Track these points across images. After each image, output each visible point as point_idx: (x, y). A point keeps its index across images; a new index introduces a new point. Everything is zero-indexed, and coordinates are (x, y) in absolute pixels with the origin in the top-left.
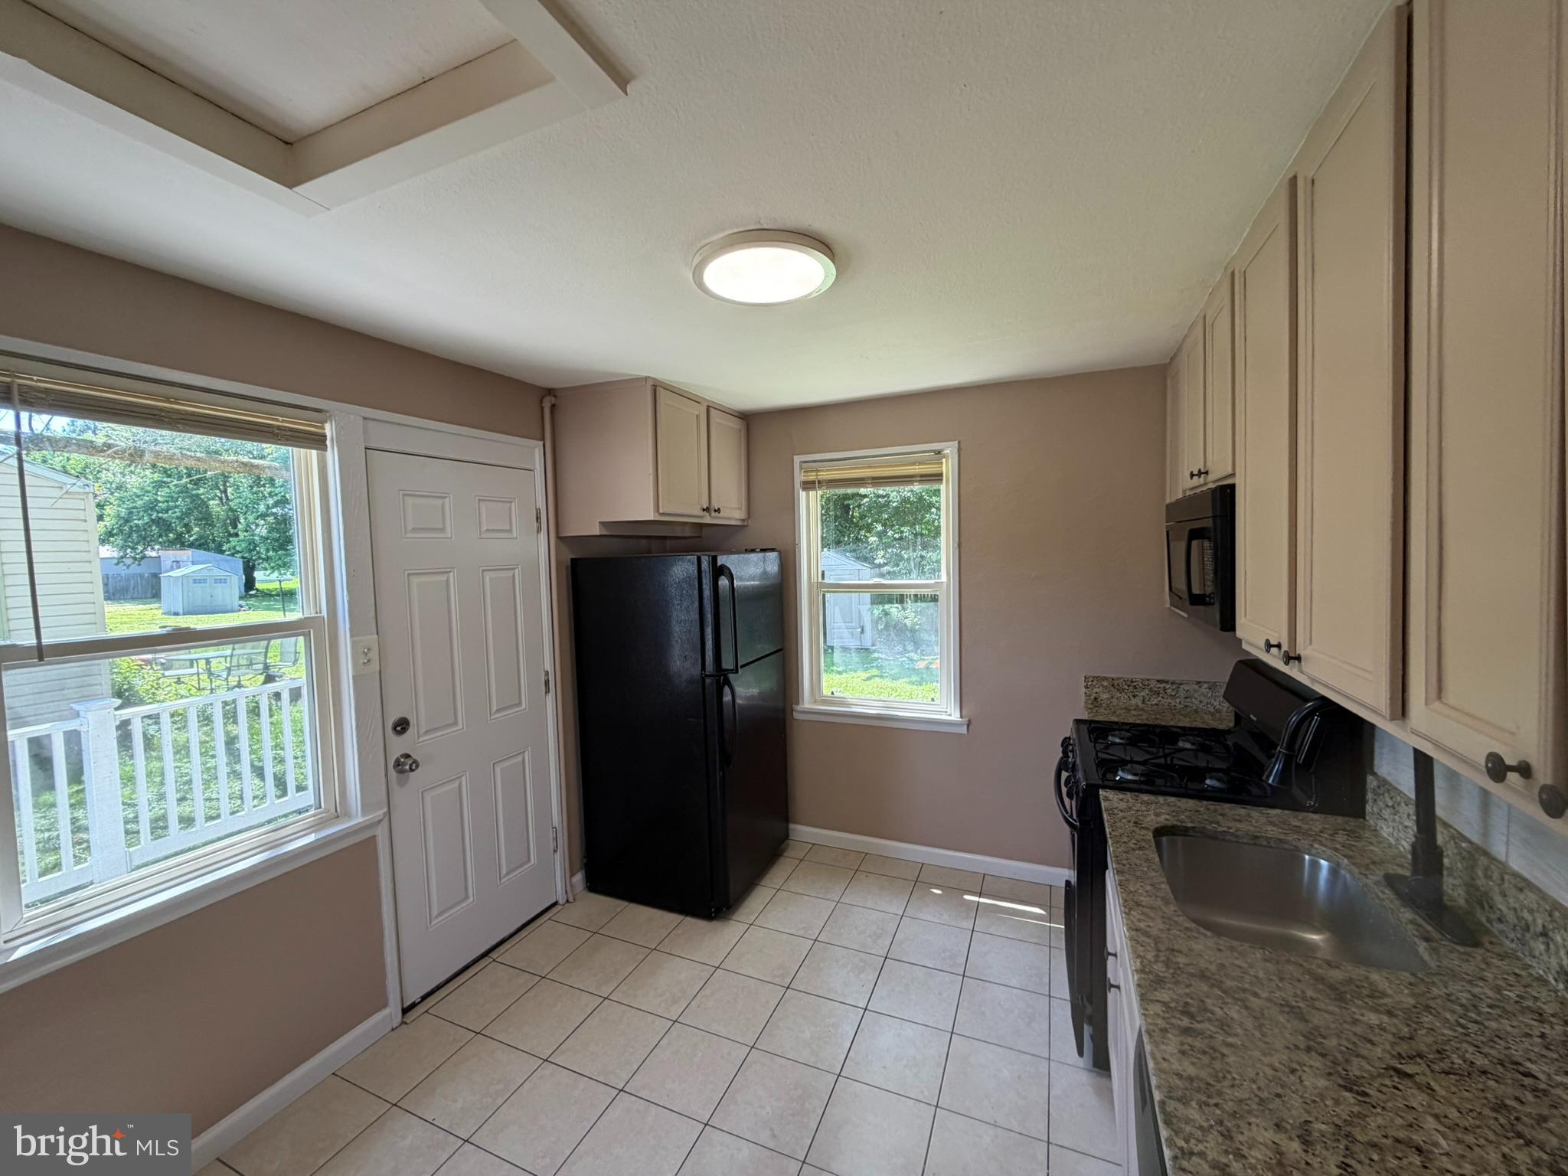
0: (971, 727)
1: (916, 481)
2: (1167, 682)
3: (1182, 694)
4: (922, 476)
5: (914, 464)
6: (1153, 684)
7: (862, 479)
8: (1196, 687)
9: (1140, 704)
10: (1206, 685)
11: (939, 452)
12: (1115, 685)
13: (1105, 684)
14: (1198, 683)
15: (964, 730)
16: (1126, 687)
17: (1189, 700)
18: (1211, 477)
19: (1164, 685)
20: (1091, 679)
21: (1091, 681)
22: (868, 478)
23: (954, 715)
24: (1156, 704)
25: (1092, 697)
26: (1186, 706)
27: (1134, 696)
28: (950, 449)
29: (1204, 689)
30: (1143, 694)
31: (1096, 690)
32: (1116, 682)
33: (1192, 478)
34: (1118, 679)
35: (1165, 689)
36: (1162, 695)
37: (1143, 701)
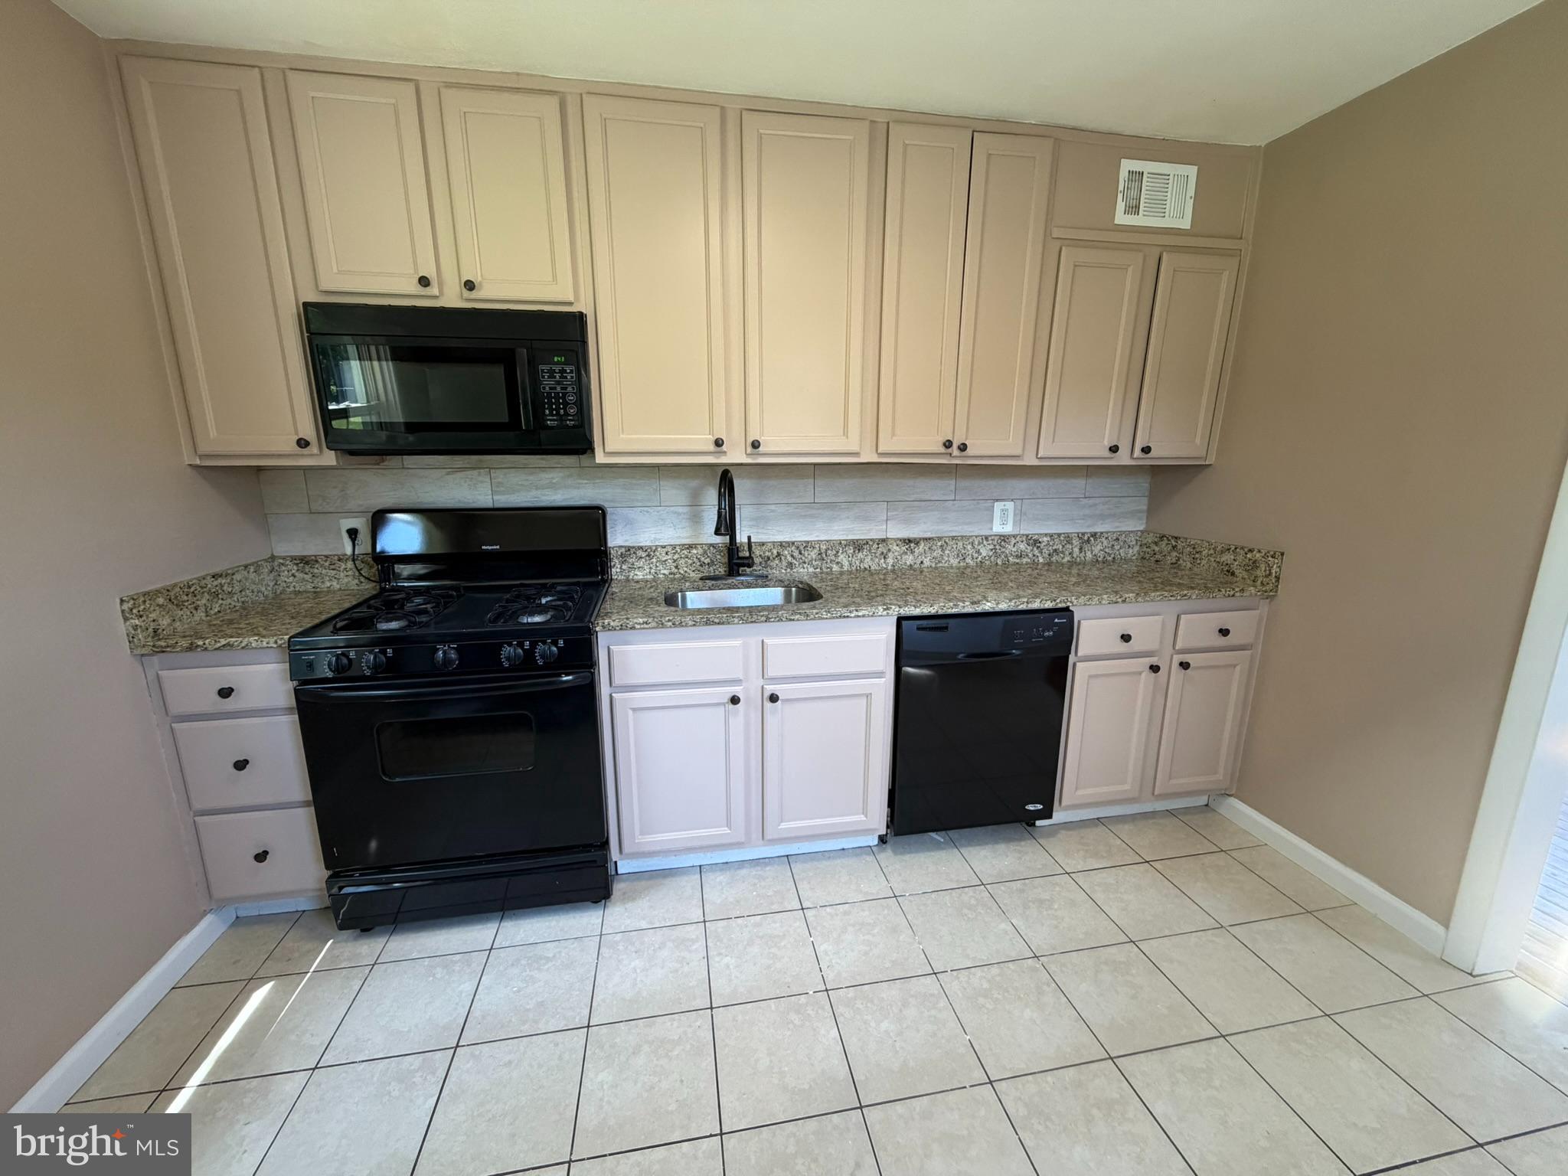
2: (221, 576)
3: (237, 588)
6: (211, 583)
8: (245, 574)
9: (203, 614)
10: (252, 569)
12: (172, 598)
13: (161, 601)
14: (246, 567)
16: (185, 598)
17: (243, 593)
18: (482, 294)
19: (219, 581)
20: (142, 599)
21: (136, 605)
24: (219, 612)
25: (150, 630)
26: (243, 602)
27: (196, 609)
29: (252, 574)
30: (204, 601)
31: (153, 616)
32: (172, 594)
33: (419, 286)
34: (175, 585)
35: (222, 586)
36: (220, 596)
37: (207, 612)
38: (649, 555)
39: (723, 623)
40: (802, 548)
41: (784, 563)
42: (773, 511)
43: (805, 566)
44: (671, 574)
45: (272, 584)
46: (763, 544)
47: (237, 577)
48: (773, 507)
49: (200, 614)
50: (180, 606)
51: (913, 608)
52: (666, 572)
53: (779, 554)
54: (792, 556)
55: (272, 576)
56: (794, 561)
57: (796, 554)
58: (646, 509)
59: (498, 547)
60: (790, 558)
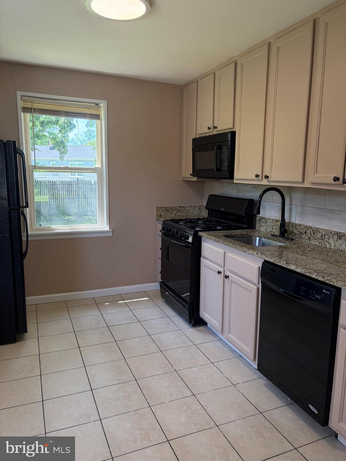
0: (113, 233)
1: (88, 117)
2: (182, 207)
3: (186, 211)
4: (91, 115)
5: (86, 107)
6: (178, 208)
7: (59, 111)
8: (190, 208)
9: (174, 215)
10: (192, 207)
11: (97, 104)
12: (166, 209)
13: (163, 209)
14: (190, 206)
15: (111, 234)
16: (170, 210)
17: (188, 213)
18: (218, 129)
19: (181, 208)
20: (159, 208)
21: (158, 209)
22: (62, 111)
23: (106, 228)
26: (187, 215)
27: (172, 213)
28: (103, 105)
29: (192, 209)
31: (161, 212)
32: (167, 208)
33: (208, 129)
34: (167, 207)
35: (181, 210)
36: (180, 212)
37: (175, 215)
38: (265, 222)
39: (218, 242)
40: (315, 231)
41: (307, 237)
42: (308, 210)
43: (315, 240)
44: (271, 231)
45: (198, 213)
46: (300, 225)
47: (187, 208)
48: (308, 208)
49: (173, 215)
50: (168, 211)
51: (265, 257)
52: (269, 230)
53: (305, 232)
54: (310, 234)
55: (199, 210)
56: (311, 237)
57: (312, 234)
58: (269, 203)
59: (223, 209)
60: (309, 235)
